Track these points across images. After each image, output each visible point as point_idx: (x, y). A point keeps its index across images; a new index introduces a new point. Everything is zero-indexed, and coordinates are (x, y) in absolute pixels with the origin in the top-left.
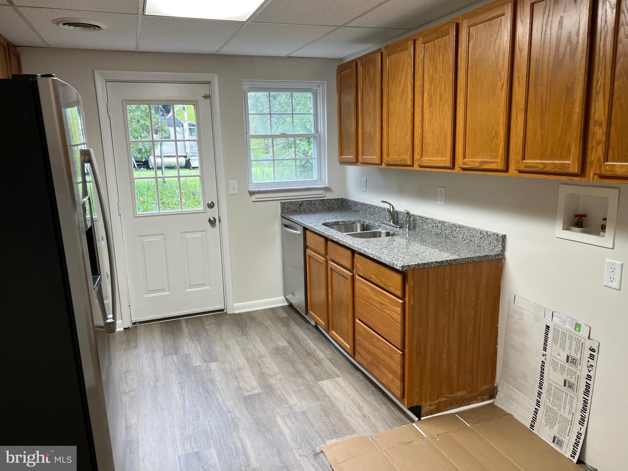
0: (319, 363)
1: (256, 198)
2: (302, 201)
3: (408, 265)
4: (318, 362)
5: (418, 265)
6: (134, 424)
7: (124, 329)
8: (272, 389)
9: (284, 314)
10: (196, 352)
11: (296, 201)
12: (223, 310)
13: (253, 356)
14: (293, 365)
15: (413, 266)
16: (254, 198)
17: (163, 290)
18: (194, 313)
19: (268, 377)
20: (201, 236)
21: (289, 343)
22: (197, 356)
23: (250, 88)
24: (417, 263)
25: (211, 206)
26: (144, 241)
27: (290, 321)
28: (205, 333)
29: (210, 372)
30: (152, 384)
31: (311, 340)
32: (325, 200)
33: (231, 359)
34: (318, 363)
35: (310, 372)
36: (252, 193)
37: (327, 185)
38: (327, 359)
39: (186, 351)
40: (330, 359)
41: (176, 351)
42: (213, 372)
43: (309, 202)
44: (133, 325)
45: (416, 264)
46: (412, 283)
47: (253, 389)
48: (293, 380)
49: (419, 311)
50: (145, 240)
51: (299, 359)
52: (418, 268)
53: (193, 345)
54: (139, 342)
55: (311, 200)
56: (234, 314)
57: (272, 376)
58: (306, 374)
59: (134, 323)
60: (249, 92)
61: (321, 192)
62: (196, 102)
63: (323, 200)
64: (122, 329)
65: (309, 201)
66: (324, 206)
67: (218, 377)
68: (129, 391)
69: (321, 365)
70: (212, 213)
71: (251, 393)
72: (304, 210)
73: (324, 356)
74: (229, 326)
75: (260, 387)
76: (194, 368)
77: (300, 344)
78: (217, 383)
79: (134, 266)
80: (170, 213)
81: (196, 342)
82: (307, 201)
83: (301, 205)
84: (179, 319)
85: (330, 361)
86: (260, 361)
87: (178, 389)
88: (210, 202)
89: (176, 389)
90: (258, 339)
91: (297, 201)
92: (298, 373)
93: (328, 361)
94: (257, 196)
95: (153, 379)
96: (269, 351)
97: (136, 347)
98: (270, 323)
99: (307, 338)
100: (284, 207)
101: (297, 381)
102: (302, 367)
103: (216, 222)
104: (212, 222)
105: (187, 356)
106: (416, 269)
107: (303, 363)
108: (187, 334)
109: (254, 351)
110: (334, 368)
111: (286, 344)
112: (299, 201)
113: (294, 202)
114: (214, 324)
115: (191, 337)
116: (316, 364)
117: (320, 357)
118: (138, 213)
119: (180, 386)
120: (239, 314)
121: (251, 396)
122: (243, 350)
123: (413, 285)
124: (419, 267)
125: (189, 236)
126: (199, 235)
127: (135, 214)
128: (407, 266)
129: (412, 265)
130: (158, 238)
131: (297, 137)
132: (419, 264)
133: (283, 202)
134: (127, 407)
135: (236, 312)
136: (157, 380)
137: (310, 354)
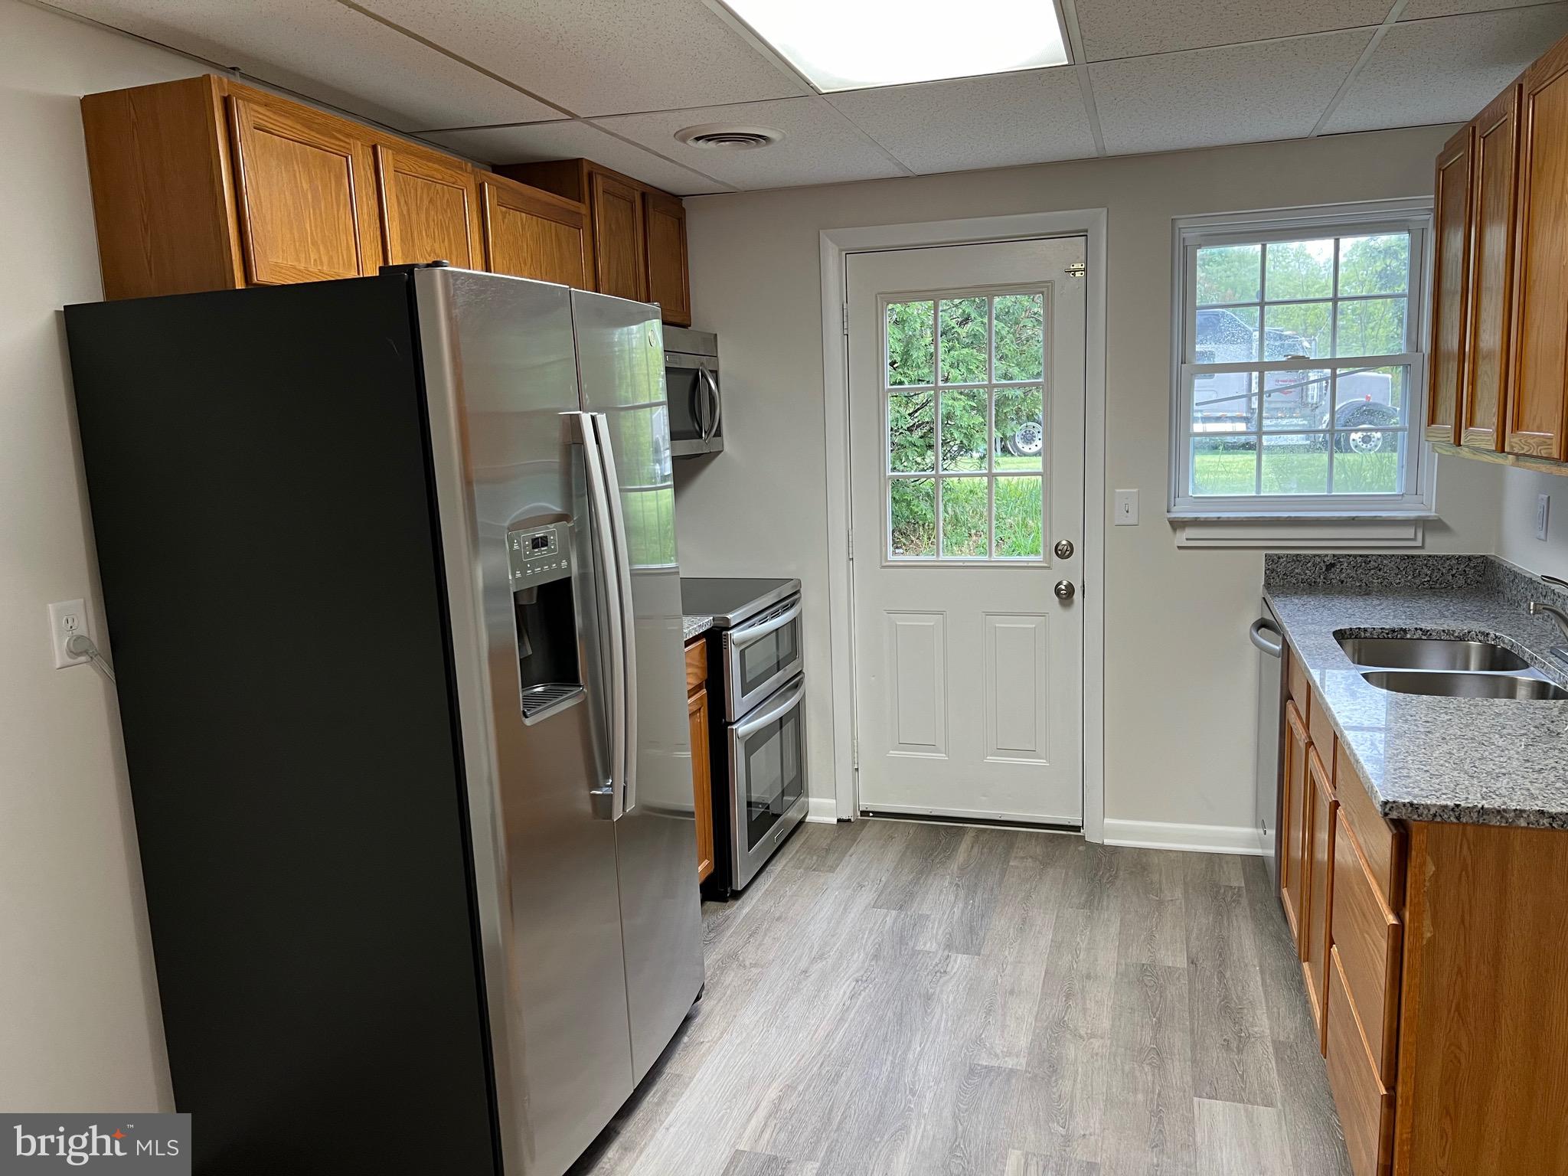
0: (1238, 1047)
1: (1187, 539)
2: (1334, 556)
3: (1411, 804)
4: (1239, 1042)
5: (1453, 810)
6: (708, 1042)
7: (839, 821)
8: (1055, 1071)
9: (1237, 881)
10: (945, 917)
11: (1315, 556)
12: (1077, 829)
13: (1071, 968)
14: (1158, 1026)
15: (1433, 811)
16: (1182, 537)
17: (932, 747)
18: (1002, 819)
19: (1069, 1036)
20: (1034, 626)
21: (1192, 962)
22: (939, 928)
23: (1202, 236)
24: (1450, 804)
25: (1064, 552)
26: (898, 623)
27: (1239, 902)
28: (997, 876)
29: (941, 977)
30: (803, 965)
31: (1262, 972)
32: (1419, 556)
33: (1011, 959)
34: (1234, 1045)
35: (1194, 1061)
36: (1177, 525)
37: (1432, 514)
38: (1274, 1042)
39: (925, 910)
40: (1278, 1046)
41: (904, 900)
42: (948, 977)
43: (1359, 560)
44: (861, 816)
45: (1446, 807)
46: (1431, 869)
47: (1009, 1054)
48: (1127, 1068)
49: (1459, 972)
50: (901, 621)
51: (1186, 1015)
52: (1453, 819)
53: (952, 898)
54: (847, 858)
55: (1367, 556)
56: (1102, 846)
57: (1081, 1037)
58: (1177, 1063)
59: (864, 813)
60: (1200, 246)
61: (1409, 532)
62: (1048, 287)
63: (1413, 557)
64: (835, 821)
65: (1361, 556)
66: (1414, 577)
67: (950, 993)
68: (751, 964)
69: (1240, 1051)
70: (1065, 571)
71: (995, 1063)
72: (1342, 582)
73: (1268, 1032)
74: (1067, 874)
75: (1029, 1054)
76: (915, 953)
77: (1221, 975)
78: (938, 1010)
79: (873, 678)
80: (961, 564)
81: (962, 893)
82: (1355, 556)
83: (1332, 565)
84: (966, 825)
85: (1276, 1050)
86: (1077, 986)
87: (845, 993)
88: (1064, 542)
89: (842, 992)
90: (1114, 929)
91: (1319, 556)
92: (1158, 1056)
93: (1271, 1050)
94: (1191, 532)
95: (814, 953)
96: (1122, 968)
97: (832, 869)
98: (1179, 893)
99: (1256, 962)
100: (1273, 571)
101: (1137, 1073)
102: (1178, 1040)
103: (1075, 596)
104: (1065, 595)
105: (920, 921)
106: (1443, 822)
107: (1192, 1031)
108: (956, 866)
109: (1081, 957)
110: (1275, 1075)
111: (1182, 962)
112: (1327, 555)
113: (1305, 556)
114: (1034, 858)
115: (960, 877)
116: (1227, 1045)
117: (1256, 1029)
118: (890, 557)
119: (854, 988)
120: (1115, 849)
121: (989, 1069)
122: (1057, 946)
123: (1436, 875)
124: (1458, 818)
125: (1001, 623)
126: (1028, 624)
127: (883, 561)
128: (1404, 805)
129: (1427, 807)
130: (929, 621)
131: (1343, 367)
132: (1458, 806)
133: (1270, 556)
134: (724, 998)
135: (1107, 842)
136: (821, 957)
137: (1230, 1010)
